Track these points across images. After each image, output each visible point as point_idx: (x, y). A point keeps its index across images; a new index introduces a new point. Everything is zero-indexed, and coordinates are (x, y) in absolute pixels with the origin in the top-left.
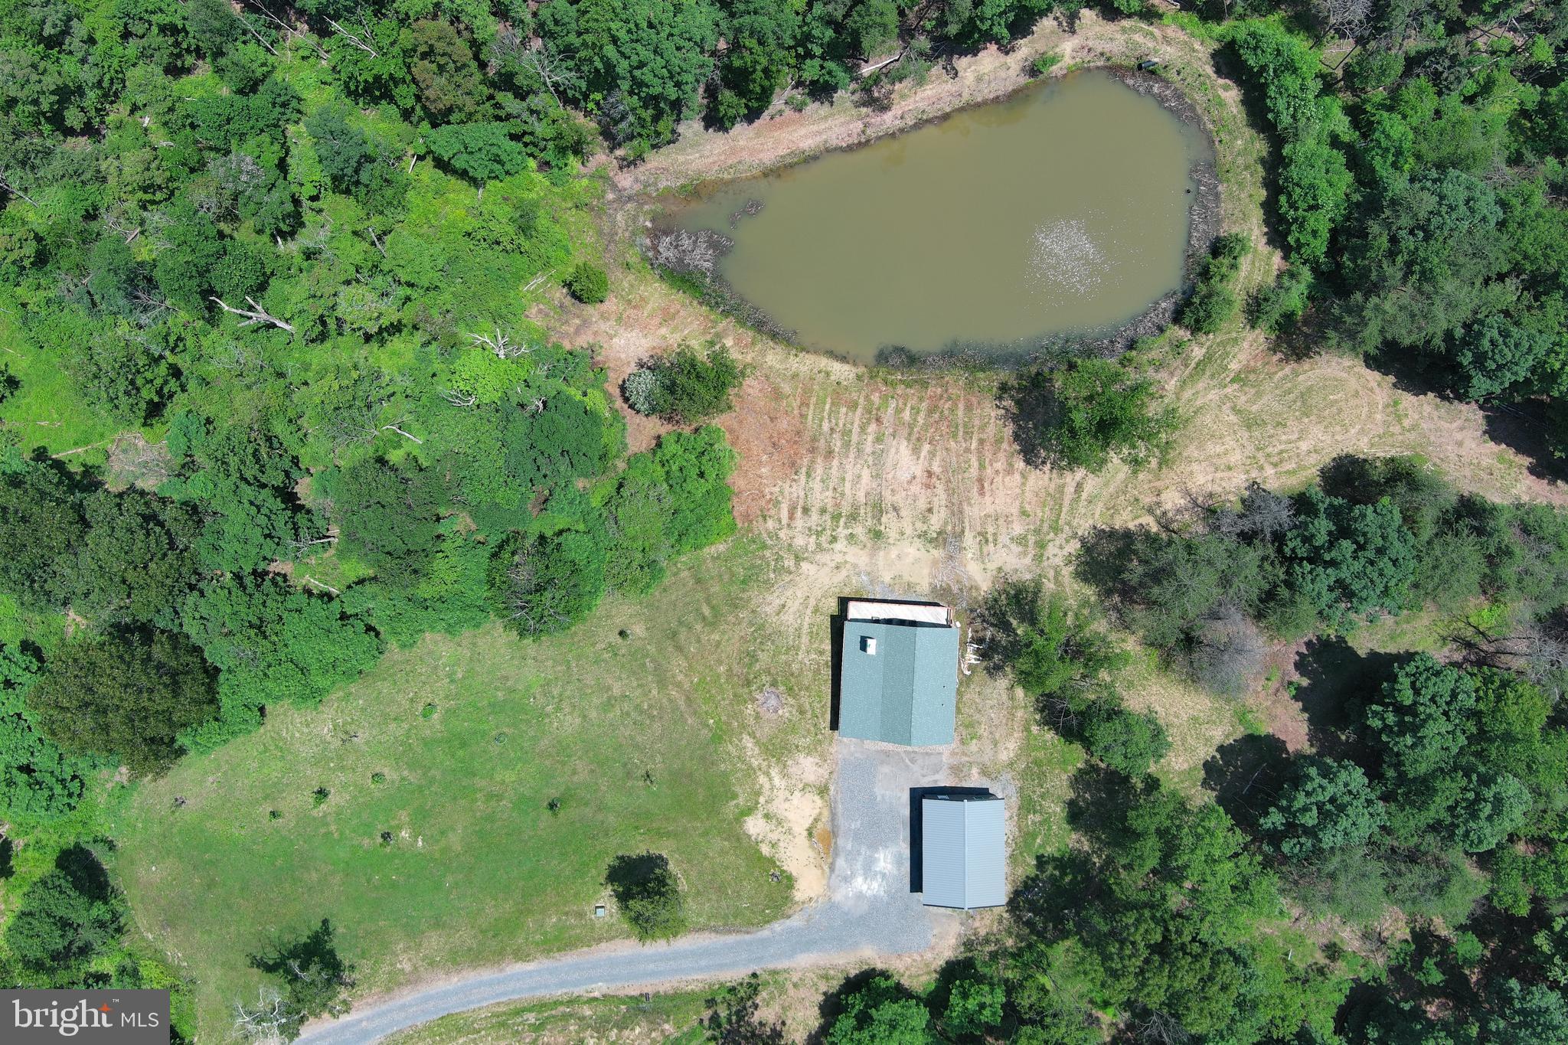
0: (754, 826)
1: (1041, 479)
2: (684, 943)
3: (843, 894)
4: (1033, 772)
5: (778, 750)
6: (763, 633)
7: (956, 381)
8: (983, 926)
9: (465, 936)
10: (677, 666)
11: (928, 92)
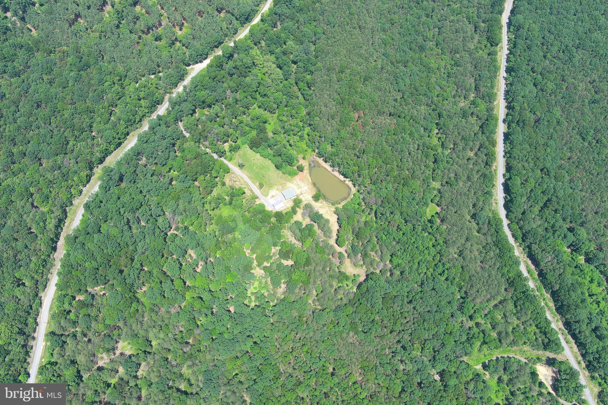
0: (271, 191)
1: (312, 199)
2: (259, 191)
3: (269, 200)
4: (288, 209)
5: (277, 189)
6: (286, 184)
7: (315, 189)
8: (273, 211)
9: (250, 176)
10: (279, 179)
11: (336, 174)
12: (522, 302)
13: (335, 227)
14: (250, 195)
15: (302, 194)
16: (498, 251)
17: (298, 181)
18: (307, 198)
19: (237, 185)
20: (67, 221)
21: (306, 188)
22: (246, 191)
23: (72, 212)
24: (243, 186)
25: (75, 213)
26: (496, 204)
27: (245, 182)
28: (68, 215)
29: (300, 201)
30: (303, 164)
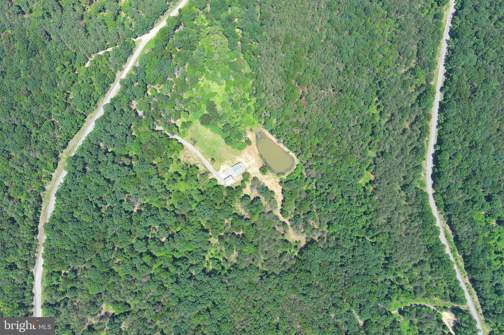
0: (222, 166)
1: (259, 171)
2: (211, 166)
3: (221, 175)
4: (237, 182)
5: (228, 164)
6: (235, 158)
7: (262, 161)
8: (225, 186)
10: (229, 153)
11: (281, 145)
12: (437, 266)
13: (279, 197)
14: (203, 170)
15: (250, 167)
16: (422, 222)
17: (246, 154)
18: (254, 171)
19: (192, 162)
20: (43, 205)
21: (254, 161)
22: (198, 166)
23: (46, 197)
24: (197, 162)
25: (49, 198)
26: (425, 174)
27: (198, 157)
28: (43, 199)
29: (249, 174)
30: (251, 136)
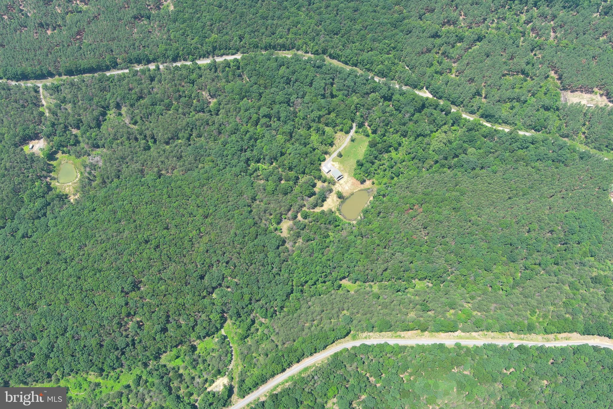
0: (337, 163)
2: (335, 155)
3: (329, 163)
4: (325, 176)
7: (348, 195)
8: (321, 167)
9: (347, 147)
10: (349, 167)
13: (318, 210)
14: (331, 150)
15: (341, 185)
17: (352, 181)
18: (337, 188)
19: (337, 141)
21: (347, 188)
22: (334, 147)
24: (337, 145)
26: (365, 337)
27: (341, 146)
29: (334, 184)
30: (368, 183)
